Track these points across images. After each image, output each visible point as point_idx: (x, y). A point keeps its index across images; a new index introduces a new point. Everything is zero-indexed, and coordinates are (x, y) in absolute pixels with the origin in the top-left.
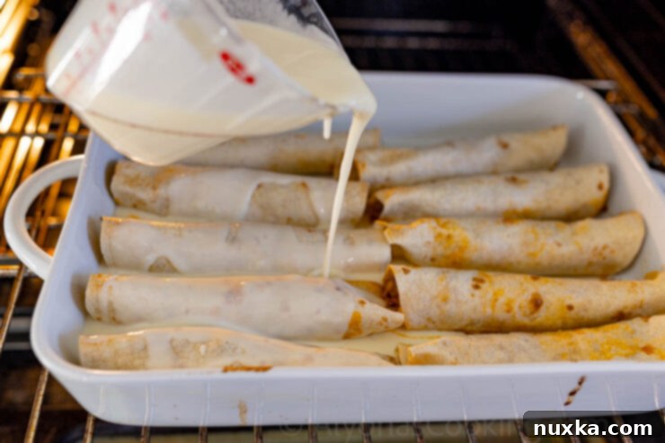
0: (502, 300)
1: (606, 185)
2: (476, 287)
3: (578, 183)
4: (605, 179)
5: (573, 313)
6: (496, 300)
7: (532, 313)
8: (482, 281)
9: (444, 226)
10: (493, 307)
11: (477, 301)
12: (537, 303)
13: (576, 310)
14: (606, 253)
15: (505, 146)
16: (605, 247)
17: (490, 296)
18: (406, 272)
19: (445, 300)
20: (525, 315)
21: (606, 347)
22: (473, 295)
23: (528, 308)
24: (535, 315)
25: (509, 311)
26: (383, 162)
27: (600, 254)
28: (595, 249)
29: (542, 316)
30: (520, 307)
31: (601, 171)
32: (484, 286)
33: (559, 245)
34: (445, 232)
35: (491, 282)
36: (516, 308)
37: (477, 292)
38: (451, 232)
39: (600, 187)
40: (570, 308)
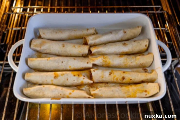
0: (116, 78)
1: (147, 45)
2: (110, 75)
3: (140, 45)
4: (147, 44)
5: (131, 81)
6: (114, 78)
7: (122, 80)
8: (111, 73)
9: (105, 59)
10: (113, 79)
11: (110, 78)
12: (123, 78)
13: (132, 80)
14: (143, 64)
15: (125, 32)
16: (143, 63)
17: (113, 77)
18: (94, 71)
19: (103, 77)
20: (121, 81)
21: (136, 91)
22: (109, 77)
23: (121, 79)
24: (123, 81)
25: (117, 80)
26: (93, 39)
27: (142, 65)
28: (141, 64)
29: (124, 81)
30: (120, 79)
31: (147, 42)
32: (112, 74)
33: (132, 63)
34: (105, 60)
35: (113, 74)
36: (118, 79)
37: (110, 76)
38: (106, 60)
39: (146, 46)
40: (131, 80)
